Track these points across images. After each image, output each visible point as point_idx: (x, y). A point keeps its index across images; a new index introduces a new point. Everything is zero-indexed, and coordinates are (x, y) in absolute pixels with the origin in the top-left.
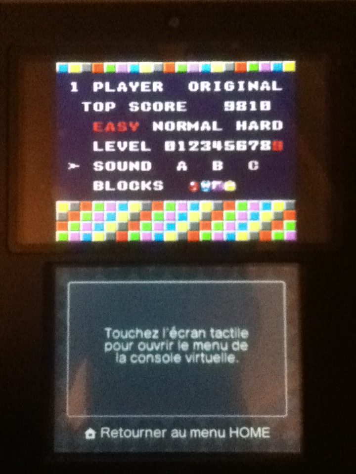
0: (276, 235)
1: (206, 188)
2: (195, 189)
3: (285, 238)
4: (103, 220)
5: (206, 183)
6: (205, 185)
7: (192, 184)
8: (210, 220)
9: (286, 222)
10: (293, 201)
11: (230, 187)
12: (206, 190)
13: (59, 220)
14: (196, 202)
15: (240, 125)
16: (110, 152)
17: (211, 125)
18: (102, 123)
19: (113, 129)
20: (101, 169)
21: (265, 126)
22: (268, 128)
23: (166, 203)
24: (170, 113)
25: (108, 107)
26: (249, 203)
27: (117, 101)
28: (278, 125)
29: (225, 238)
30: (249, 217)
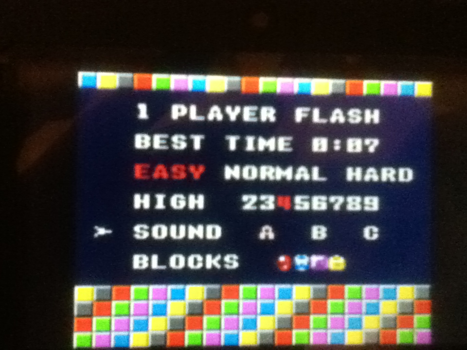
0: (403, 336)
1: (301, 265)
2: (285, 267)
3: (416, 340)
4: (147, 315)
5: (302, 258)
6: (301, 261)
7: (282, 259)
8: (308, 314)
9: (416, 318)
10: (427, 287)
11: (337, 265)
12: (302, 269)
13: (79, 316)
14: (287, 286)
15: (353, 174)
16: (160, 211)
17: (310, 172)
18: (148, 166)
19: (165, 175)
20: (146, 235)
21: (388, 174)
22: (393, 179)
23: (242, 288)
24: (250, 153)
25: (158, 142)
26: (365, 287)
27: (171, 134)
28: (406, 175)
29: (329, 341)
30: (364, 310)
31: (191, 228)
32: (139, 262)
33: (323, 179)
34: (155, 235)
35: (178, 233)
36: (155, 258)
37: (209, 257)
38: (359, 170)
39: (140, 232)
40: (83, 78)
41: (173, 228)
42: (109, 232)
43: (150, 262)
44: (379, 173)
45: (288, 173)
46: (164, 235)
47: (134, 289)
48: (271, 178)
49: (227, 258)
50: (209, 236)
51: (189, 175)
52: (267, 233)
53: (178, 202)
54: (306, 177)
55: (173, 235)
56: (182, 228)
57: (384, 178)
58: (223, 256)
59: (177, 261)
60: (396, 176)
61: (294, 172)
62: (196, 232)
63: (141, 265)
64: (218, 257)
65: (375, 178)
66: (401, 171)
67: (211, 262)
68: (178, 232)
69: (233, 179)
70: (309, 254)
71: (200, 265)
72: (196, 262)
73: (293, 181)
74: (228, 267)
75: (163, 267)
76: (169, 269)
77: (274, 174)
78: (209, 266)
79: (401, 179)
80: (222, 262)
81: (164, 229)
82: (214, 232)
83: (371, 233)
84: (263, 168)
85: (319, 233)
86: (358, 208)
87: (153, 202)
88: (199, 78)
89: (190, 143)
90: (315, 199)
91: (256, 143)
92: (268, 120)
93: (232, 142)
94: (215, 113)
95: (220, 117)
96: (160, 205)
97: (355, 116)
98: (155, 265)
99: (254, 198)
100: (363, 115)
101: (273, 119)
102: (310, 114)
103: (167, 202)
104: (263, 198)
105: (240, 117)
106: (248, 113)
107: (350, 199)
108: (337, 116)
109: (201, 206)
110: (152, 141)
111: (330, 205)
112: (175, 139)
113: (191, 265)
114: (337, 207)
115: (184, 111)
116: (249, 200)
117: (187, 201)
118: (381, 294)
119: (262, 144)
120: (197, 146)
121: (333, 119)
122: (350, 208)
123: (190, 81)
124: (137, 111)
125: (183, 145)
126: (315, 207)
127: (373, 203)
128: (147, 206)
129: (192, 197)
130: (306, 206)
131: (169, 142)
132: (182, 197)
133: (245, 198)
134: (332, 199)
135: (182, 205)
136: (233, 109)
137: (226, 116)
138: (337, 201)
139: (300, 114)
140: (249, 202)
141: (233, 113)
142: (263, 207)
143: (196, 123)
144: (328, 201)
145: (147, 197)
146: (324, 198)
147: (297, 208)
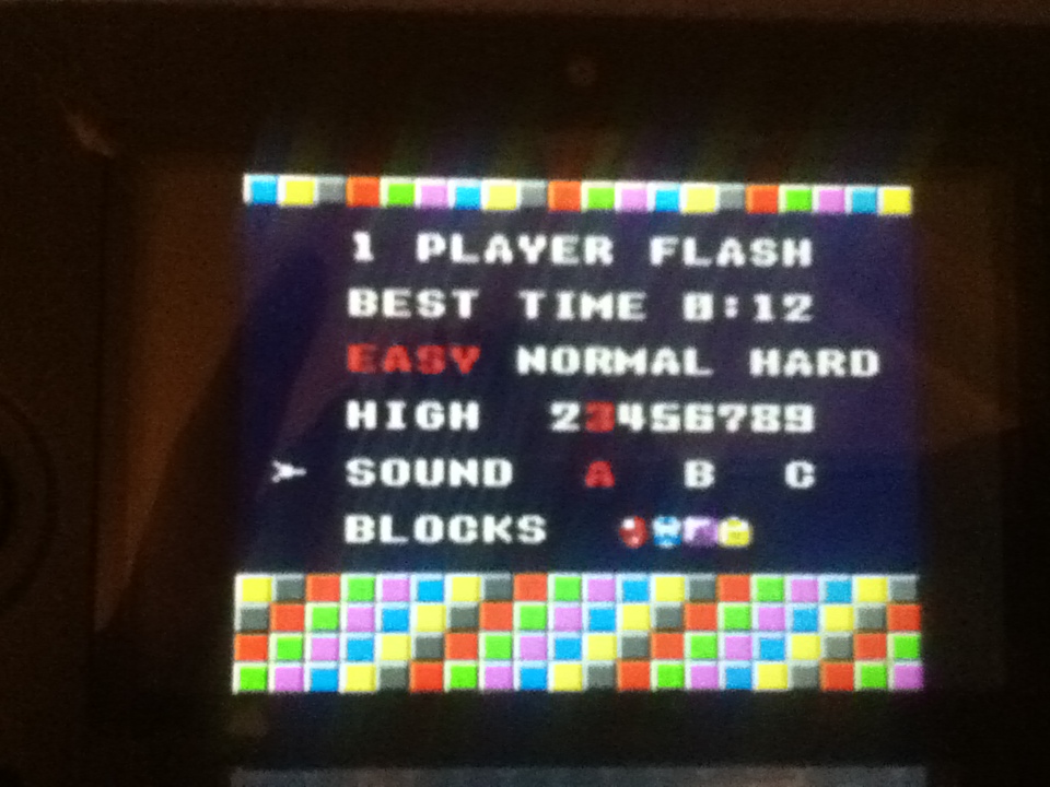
0: (866, 675)
1: (667, 537)
2: (635, 541)
3: (892, 683)
4: (372, 630)
5: (666, 523)
6: (666, 529)
7: (629, 524)
8: (680, 629)
9: (892, 638)
10: (910, 579)
11: (735, 535)
12: (667, 544)
13: (244, 631)
14: (638, 577)
15: (763, 362)
16: (396, 433)
17: (680, 359)
18: (372, 348)
19: (405, 366)
20: (369, 478)
21: (830, 362)
22: (840, 372)
23: (554, 579)
24: (566, 323)
25: (391, 303)
26: (790, 579)
27: (417, 288)
28: (866, 363)
29: (722, 684)
30: (789, 623)
31: (456, 468)
32: (357, 529)
33: (707, 372)
34: (387, 478)
35: (429, 476)
36: (387, 522)
37: (489, 520)
38: (774, 355)
39: (359, 472)
40: (253, 185)
41: (421, 465)
42: (301, 472)
43: (377, 529)
44: (813, 360)
45: (638, 361)
46: (404, 479)
47: (347, 580)
48: (606, 370)
49: (523, 523)
50: (490, 481)
51: (451, 365)
53: (429, 416)
54: (674, 369)
55: (421, 479)
56: (438, 464)
57: (823, 371)
58: (516, 518)
59: (428, 529)
60: (847, 365)
61: (650, 359)
62: (463, 472)
63: (360, 534)
64: (507, 521)
65: (806, 370)
66: (856, 356)
67: (494, 529)
68: (430, 473)
69: (533, 373)
70: (682, 516)
71: (471, 536)
72: (464, 529)
73: (649, 375)
74: (524, 539)
75: (403, 540)
76: (413, 543)
77: (612, 363)
78: (489, 537)
79: (857, 370)
80: (513, 530)
81: (404, 466)
82: (498, 473)
83: (801, 474)
84: (591, 352)
85: (698, 474)
86: (774, 427)
87: (383, 415)
88: (469, 183)
89: (451, 304)
90: (691, 410)
91: (576, 305)
92: (599, 261)
93: (532, 302)
94: (498, 249)
95: (507, 257)
96: (396, 422)
97: (764, 252)
98: (387, 536)
99: (574, 409)
100: (779, 250)
101: (607, 259)
102: (679, 250)
103: (409, 415)
104: (592, 408)
105: (545, 255)
106: (561, 250)
107: (758, 410)
108: (730, 253)
109: (473, 423)
110: (380, 303)
111: (720, 422)
112: (423, 297)
113: (455, 535)
114: (733, 426)
115: (440, 245)
116: (565, 412)
117: (446, 412)
118: (822, 593)
119: (588, 305)
120: (465, 310)
121: (723, 259)
122: (757, 426)
123: (451, 190)
124: (353, 247)
125: (439, 310)
126: (691, 426)
127: (802, 418)
128: (371, 423)
129: (455, 407)
130: (673, 424)
131: (412, 303)
132: (437, 406)
133: (557, 408)
134: (724, 410)
135: (438, 421)
136: (532, 242)
137: (519, 255)
138: (732, 414)
139: (659, 250)
140: (565, 416)
141: (532, 249)
142: (592, 426)
143: (464, 267)
144: (715, 414)
145: (371, 408)
146: (708, 408)
147: (657, 427)
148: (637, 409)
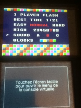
0: (64, 54)
3: (67, 55)
4: (16, 50)
8: (46, 50)
9: (67, 51)
10: (68, 45)
14: (42, 45)
15: (54, 25)
17: (46, 25)
19: (19, 25)
20: (16, 36)
21: (60, 25)
22: (61, 26)
24: (35, 22)
26: (57, 45)
28: (63, 25)
29: (50, 55)
30: (57, 49)
31: (24, 35)
32: (15, 40)
33: (48, 26)
34: (17, 35)
35: (22, 35)
36: (17, 40)
38: (55, 25)
39: (15, 35)
41: (21, 34)
42: (9, 35)
43: (16, 40)
44: (58, 25)
45: (42, 25)
46: (19, 36)
49: (31, 40)
50: (27, 36)
52: (38, 35)
55: (21, 36)
56: (22, 34)
57: (59, 26)
58: (30, 39)
59: (21, 40)
62: (25, 35)
64: (29, 40)
65: (58, 26)
67: (28, 40)
69: (32, 26)
71: (26, 41)
72: (25, 40)
75: (19, 41)
77: (39, 25)
78: (27, 41)
79: (63, 26)
80: (30, 40)
81: (19, 35)
82: (28, 35)
83: (58, 35)
84: (37, 24)
85: (48, 35)
86: (55, 31)
87: (17, 30)
88: (25, 9)
89: (24, 20)
90: (47, 29)
91: (36, 20)
93: (31, 20)
94: (28, 15)
95: (29, 15)
96: (18, 30)
97: (53, 15)
99: (36, 29)
100: (55, 15)
101: (39, 16)
102: (46, 15)
103: (20, 30)
104: (37, 29)
105: (33, 15)
107: (53, 29)
108: (50, 15)
109: (26, 31)
110: (17, 20)
112: (21, 19)
113: (24, 41)
115: (23, 14)
117: (23, 30)
118: (60, 46)
122: (53, 31)
124: (14, 14)
126: (47, 31)
127: (57, 30)
128: (16, 30)
129: (24, 29)
130: (45, 31)
133: (34, 29)
135: (22, 30)
136: (31, 14)
137: (30, 15)
138: (51, 30)
139: (44, 15)
142: (37, 31)
143: (25, 16)
144: (49, 30)
145: (16, 29)
147: (44, 31)
148: (42, 29)
